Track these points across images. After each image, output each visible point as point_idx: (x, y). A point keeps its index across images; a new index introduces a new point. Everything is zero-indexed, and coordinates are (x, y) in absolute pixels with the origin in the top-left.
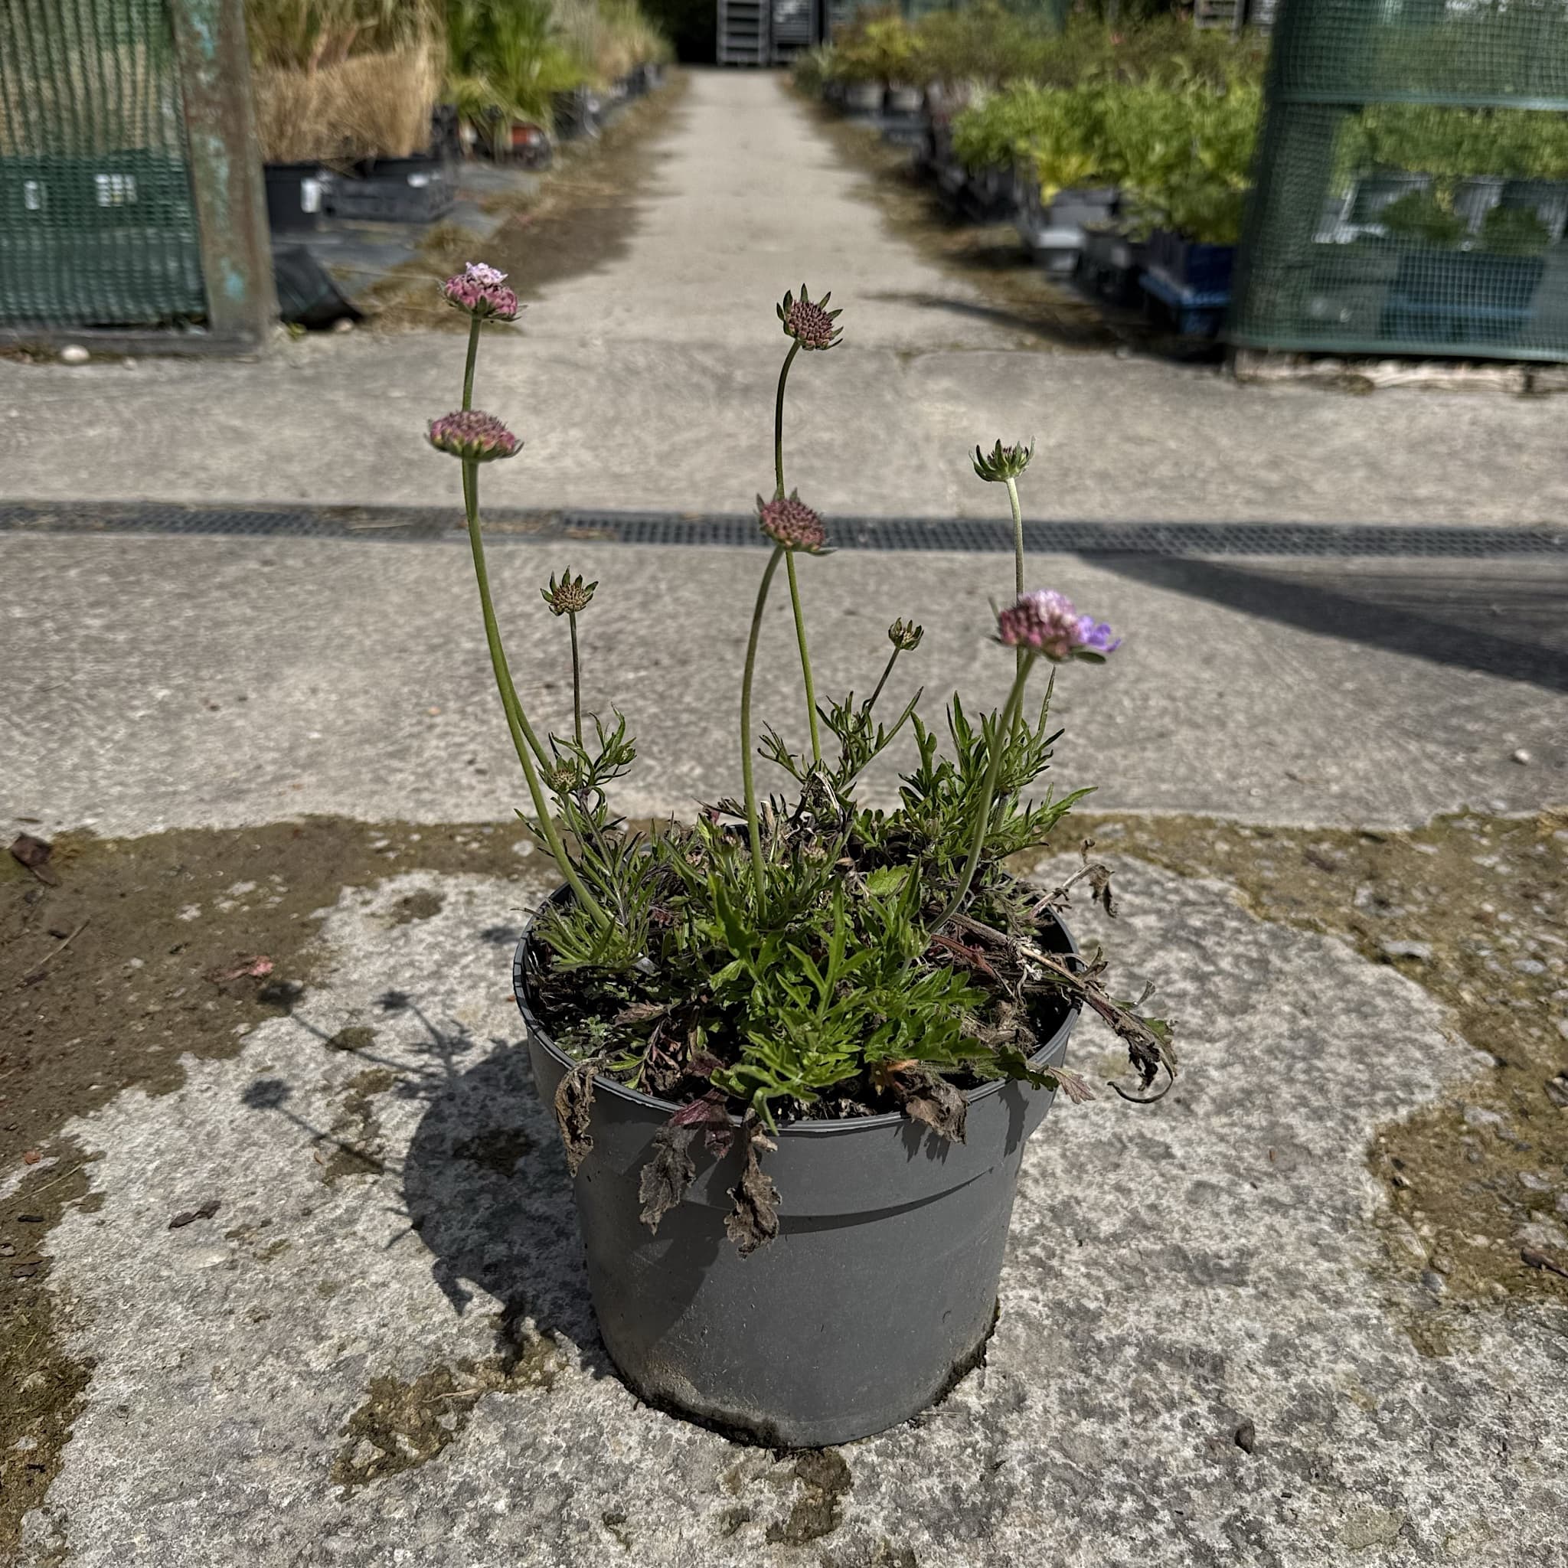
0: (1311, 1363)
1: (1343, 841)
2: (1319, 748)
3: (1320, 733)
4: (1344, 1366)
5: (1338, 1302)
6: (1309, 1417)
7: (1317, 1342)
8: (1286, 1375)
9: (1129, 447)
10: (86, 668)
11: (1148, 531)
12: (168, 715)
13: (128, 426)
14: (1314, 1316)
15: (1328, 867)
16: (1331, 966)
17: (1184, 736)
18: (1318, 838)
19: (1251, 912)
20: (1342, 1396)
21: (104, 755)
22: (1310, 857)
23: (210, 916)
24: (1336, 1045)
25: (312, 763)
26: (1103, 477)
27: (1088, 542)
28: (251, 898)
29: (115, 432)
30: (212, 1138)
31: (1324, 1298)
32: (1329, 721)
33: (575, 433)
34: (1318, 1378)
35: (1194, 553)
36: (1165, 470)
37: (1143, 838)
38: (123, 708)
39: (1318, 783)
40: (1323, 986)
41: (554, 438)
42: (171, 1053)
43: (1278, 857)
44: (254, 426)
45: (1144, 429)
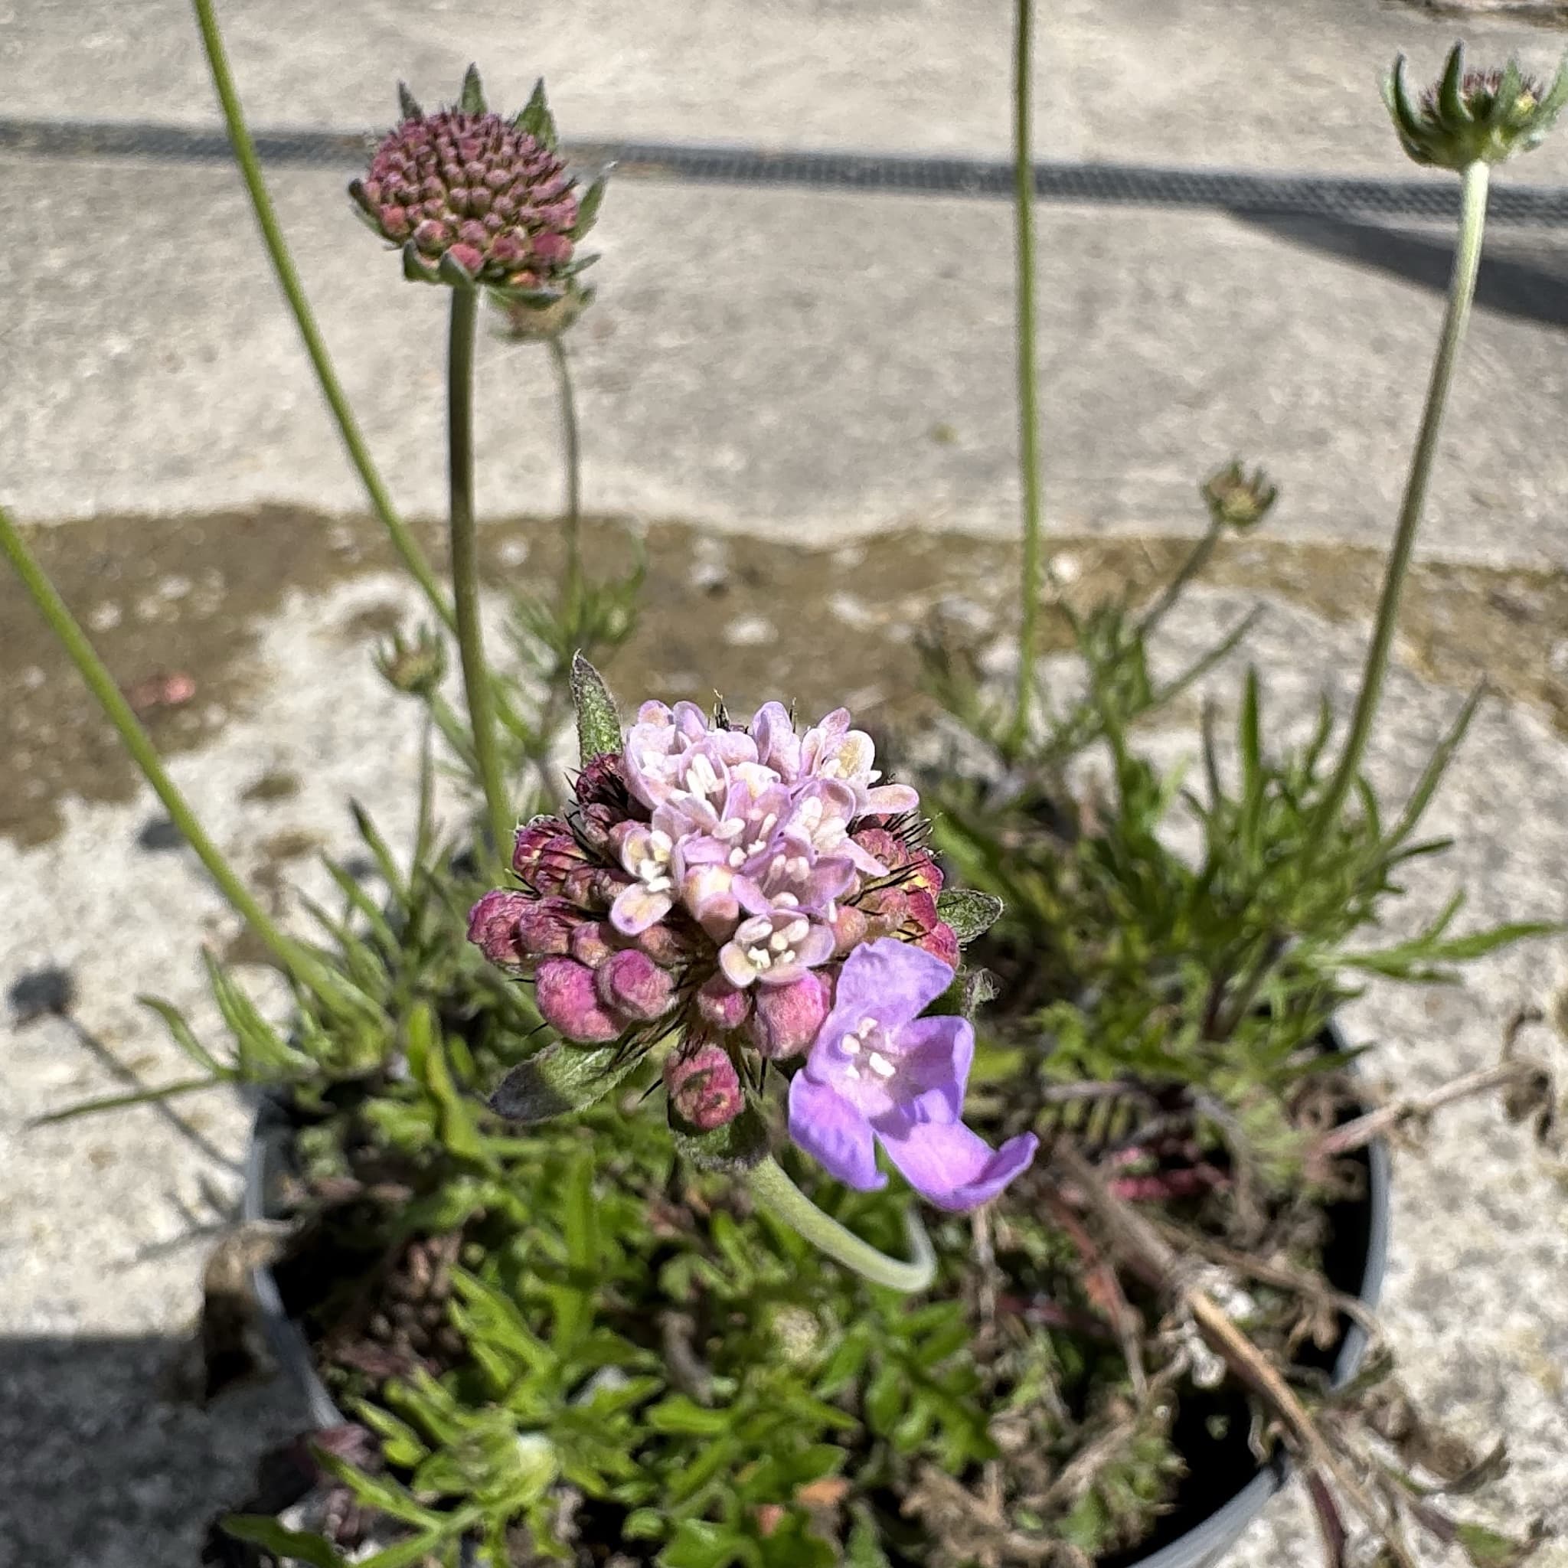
0: (1473, 1311)
1: (1537, 581)
2: (1514, 461)
3: (1514, 442)
4: (1520, 1321)
5: (1513, 1223)
6: (1468, 1393)
7: (1482, 1281)
8: (1439, 1327)
9: (1298, 89)
10: (36, 314)
11: (1313, 188)
12: (121, 371)
13: (135, 36)
14: (1480, 1242)
15: (1517, 614)
16: (1519, 748)
17: (1346, 442)
18: (1507, 576)
19: (1417, 674)
20: (1515, 1367)
21: (38, 419)
22: (1497, 602)
23: (130, 622)
24: (1523, 857)
25: (279, 435)
26: (1264, 122)
27: (1240, 198)
28: (182, 602)
29: (121, 42)
30: (82, 911)
31: (1494, 1214)
32: (1527, 429)
33: (642, 55)
34: (1483, 1337)
35: (1368, 215)
36: (1338, 116)
37: (1288, 568)
38: (69, 363)
39: (1511, 506)
40: (1510, 776)
41: (619, 59)
42: (53, 793)
43: (1457, 599)
44: (275, 38)
45: (1315, 65)
